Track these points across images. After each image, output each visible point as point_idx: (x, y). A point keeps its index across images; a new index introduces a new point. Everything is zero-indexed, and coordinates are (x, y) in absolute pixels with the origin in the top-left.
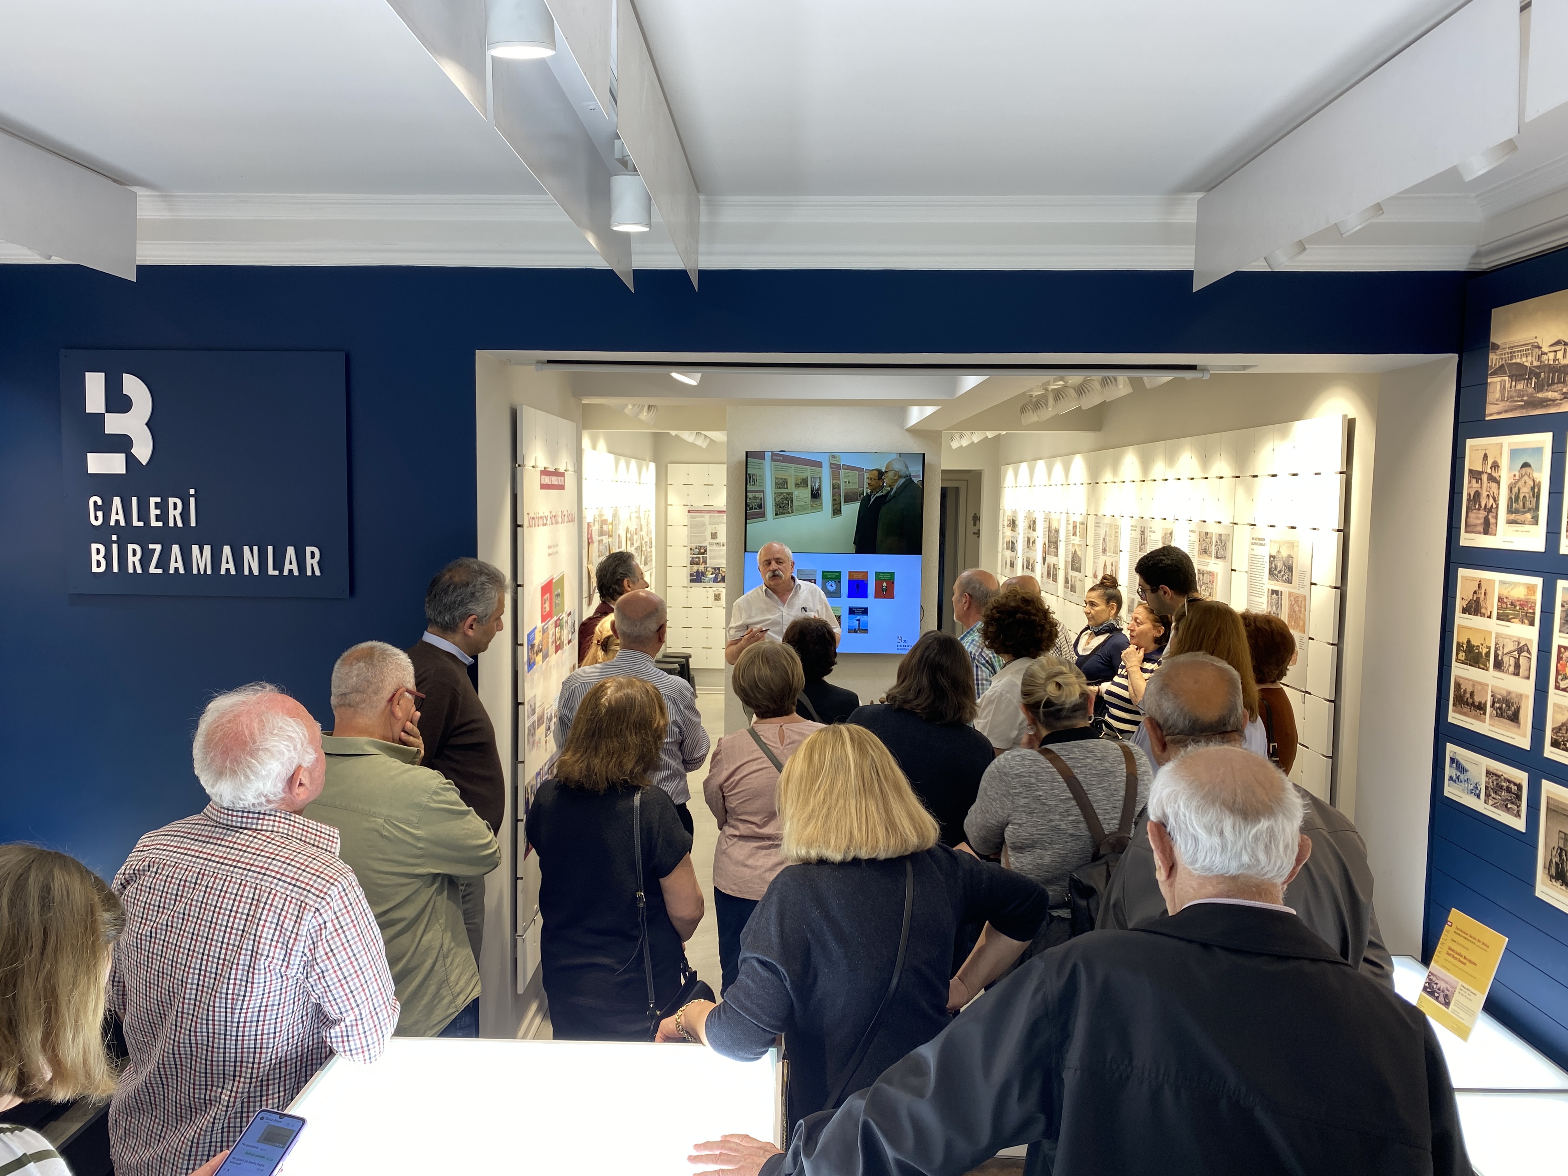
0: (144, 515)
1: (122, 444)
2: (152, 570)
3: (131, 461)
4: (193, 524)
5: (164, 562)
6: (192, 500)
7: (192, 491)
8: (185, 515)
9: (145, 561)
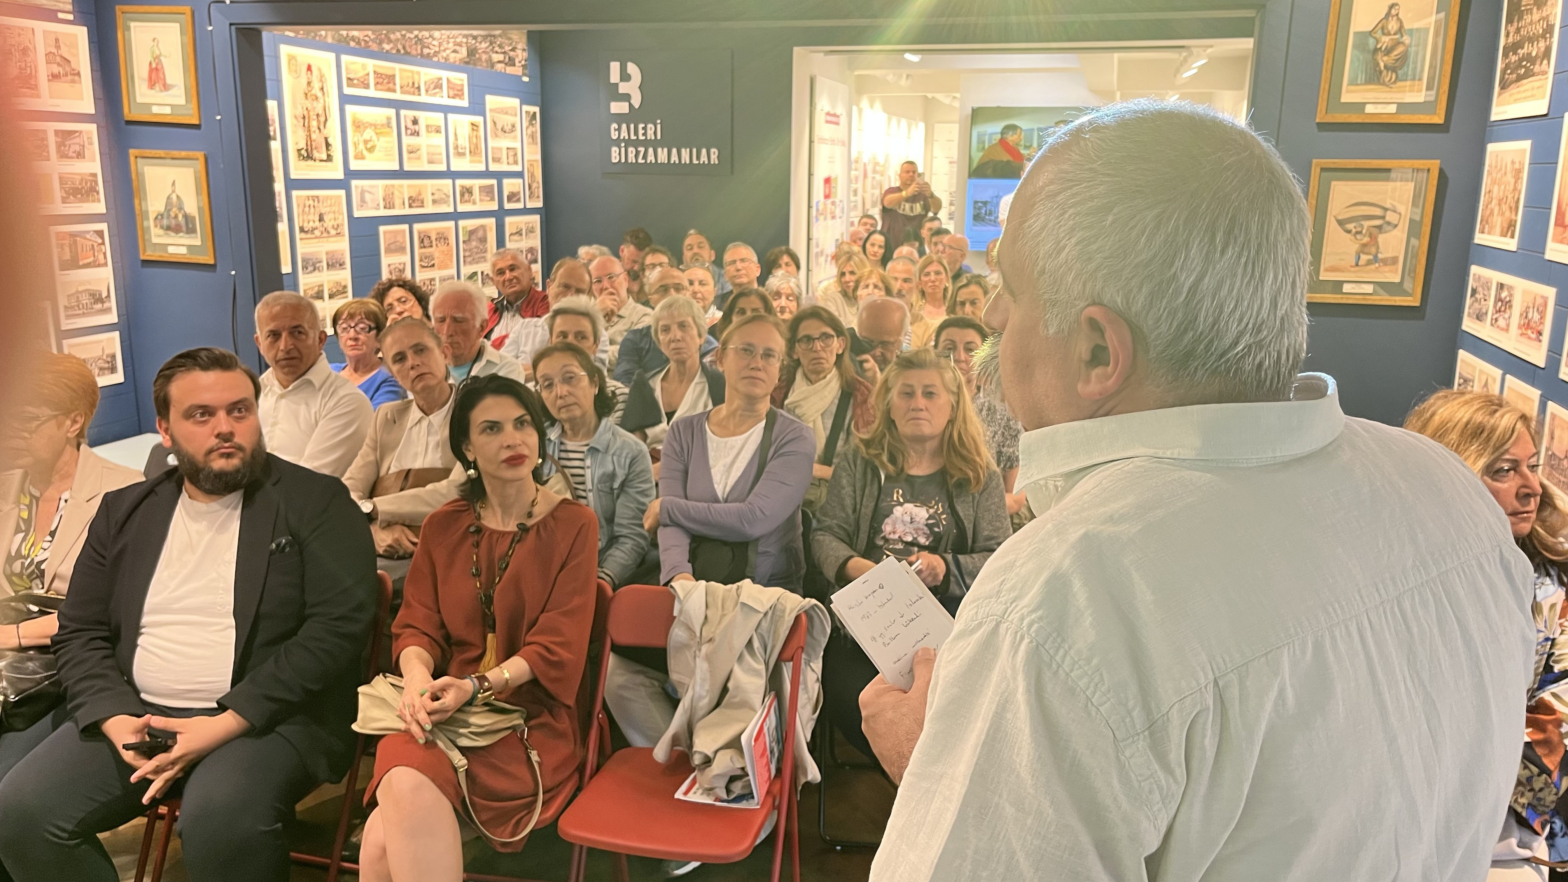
0: (636, 133)
1: (627, 97)
2: (640, 161)
3: (631, 105)
4: (659, 137)
5: (645, 157)
6: (659, 127)
7: (659, 121)
8: (655, 133)
9: (636, 156)
